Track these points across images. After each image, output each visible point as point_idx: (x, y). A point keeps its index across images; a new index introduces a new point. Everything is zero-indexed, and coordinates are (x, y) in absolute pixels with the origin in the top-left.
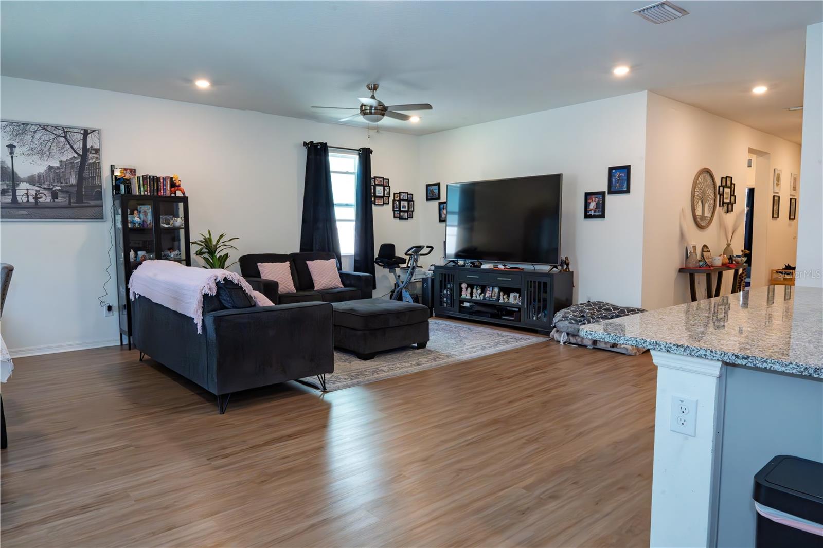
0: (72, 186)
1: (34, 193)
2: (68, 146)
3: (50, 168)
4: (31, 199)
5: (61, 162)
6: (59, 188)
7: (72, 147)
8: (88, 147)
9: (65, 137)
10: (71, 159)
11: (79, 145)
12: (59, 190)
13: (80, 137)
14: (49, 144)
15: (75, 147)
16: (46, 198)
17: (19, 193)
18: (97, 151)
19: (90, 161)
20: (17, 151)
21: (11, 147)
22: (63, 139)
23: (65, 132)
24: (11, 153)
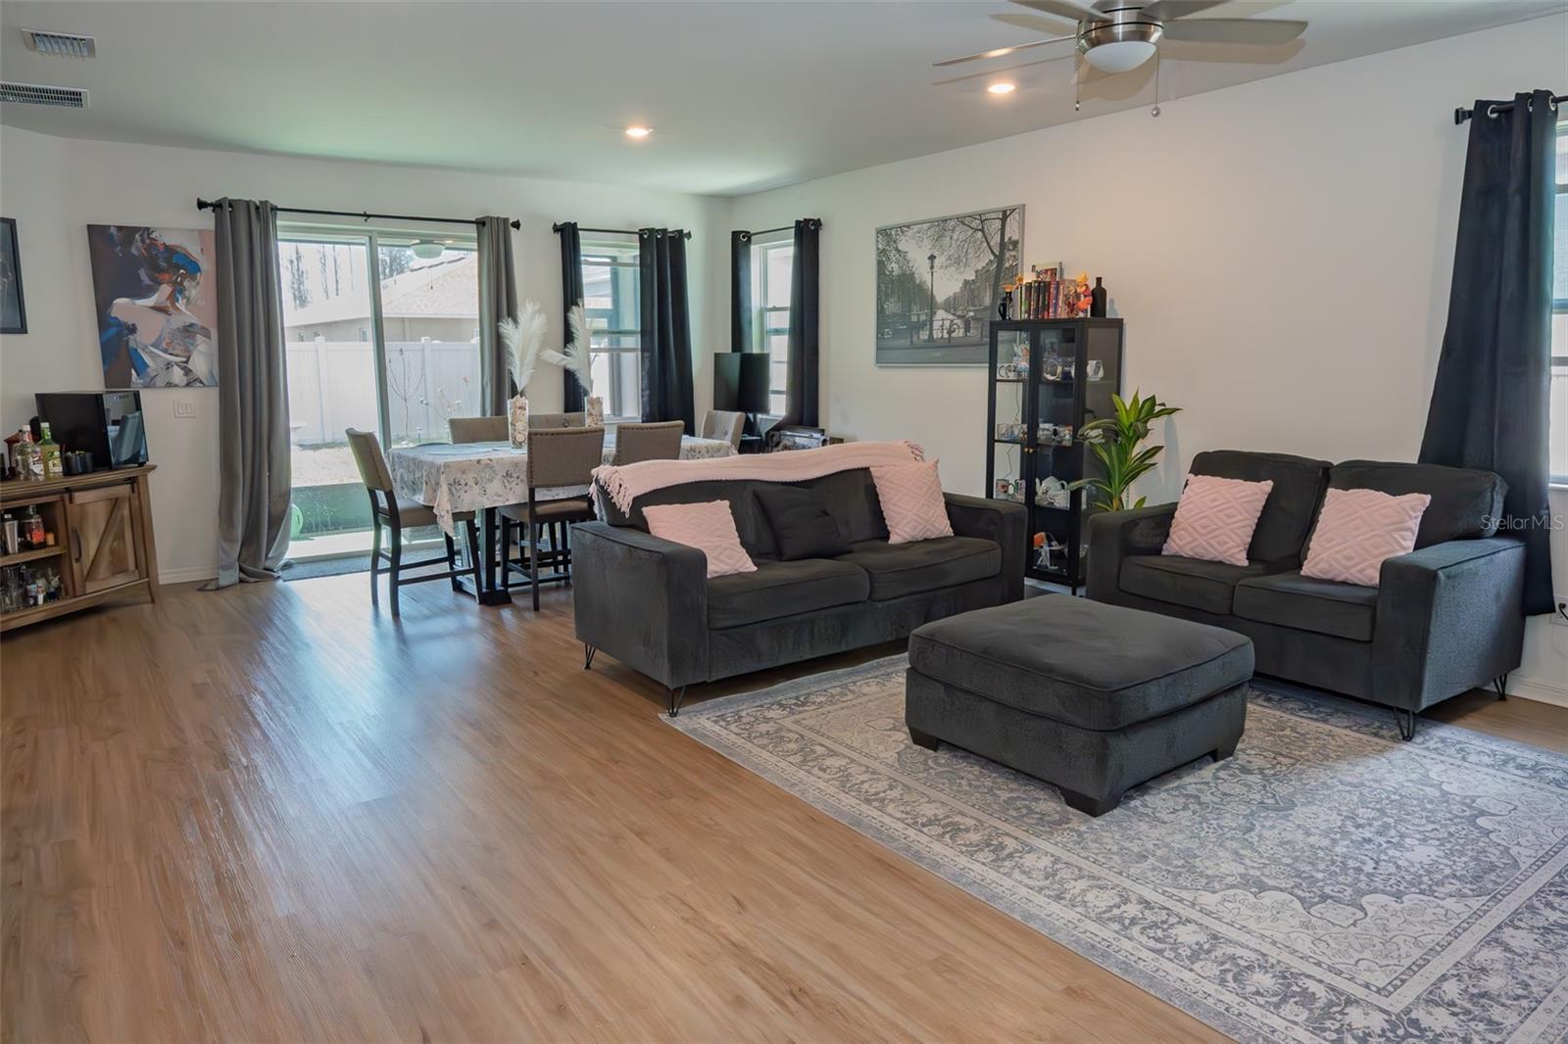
0: (986, 309)
1: (947, 324)
2: (985, 244)
3: (966, 282)
4: (946, 336)
5: (977, 272)
6: (972, 314)
7: (988, 244)
8: (1006, 240)
9: (982, 230)
10: (987, 265)
11: (995, 241)
12: (972, 317)
13: (998, 224)
14: (966, 246)
15: (992, 243)
16: (959, 333)
17: (936, 325)
18: (1015, 244)
19: (1007, 265)
20: (937, 262)
21: (932, 258)
22: (980, 233)
23: (982, 222)
24: (932, 267)
